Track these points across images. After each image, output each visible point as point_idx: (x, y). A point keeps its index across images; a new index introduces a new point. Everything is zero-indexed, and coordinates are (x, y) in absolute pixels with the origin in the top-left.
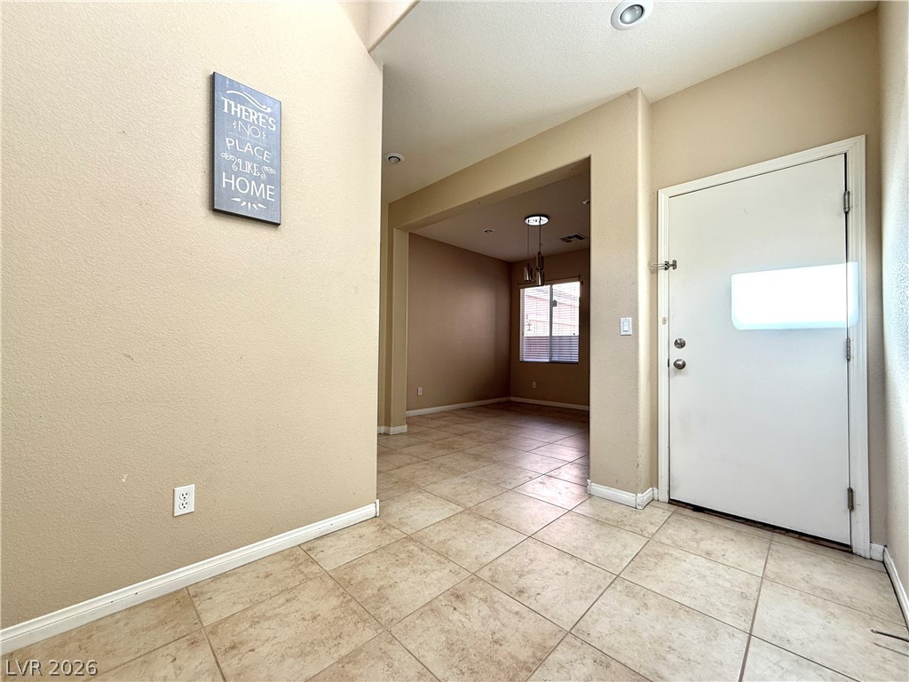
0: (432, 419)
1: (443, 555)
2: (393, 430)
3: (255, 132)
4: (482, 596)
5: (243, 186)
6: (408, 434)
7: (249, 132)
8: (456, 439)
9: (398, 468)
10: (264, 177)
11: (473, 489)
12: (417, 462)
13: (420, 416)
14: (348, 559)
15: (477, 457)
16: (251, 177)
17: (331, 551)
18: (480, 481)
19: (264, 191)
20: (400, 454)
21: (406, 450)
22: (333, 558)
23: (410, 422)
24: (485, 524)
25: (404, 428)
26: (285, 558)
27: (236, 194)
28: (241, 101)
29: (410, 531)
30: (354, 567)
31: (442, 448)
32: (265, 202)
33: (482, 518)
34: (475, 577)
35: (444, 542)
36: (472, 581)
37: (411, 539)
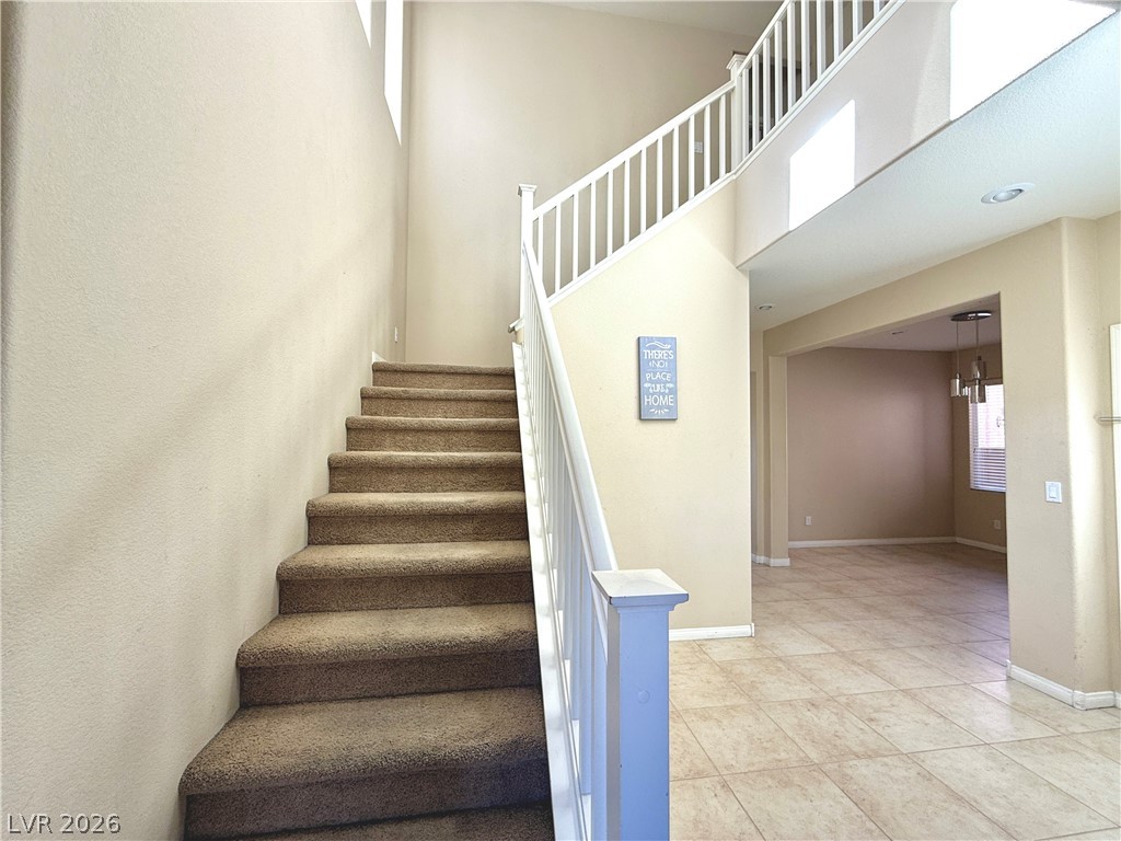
0: (825, 555)
1: (807, 677)
2: (774, 562)
3: (661, 364)
4: (835, 710)
5: (656, 401)
6: (791, 568)
7: (658, 365)
8: (850, 583)
9: (776, 601)
10: (667, 391)
11: (853, 637)
12: (797, 600)
13: (809, 549)
14: (728, 658)
15: (868, 608)
16: (660, 393)
17: (716, 650)
18: (864, 632)
19: (668, 400)
20: (780, 588)
21: (786, 585)
22: (719, 653)
23: (793, 554)
24: (855, 668)
25: (787, 562)
26: (686, 646)
27: (652, 407)
28: (655, 347)
29: (780, 655)
30: (733, 664)
31: (828, 591)
32: (668, 407)
33: (854, 662)
34: (832, 699)
35: (810, 670)
36: (828, 700)
37: (781, 660)
